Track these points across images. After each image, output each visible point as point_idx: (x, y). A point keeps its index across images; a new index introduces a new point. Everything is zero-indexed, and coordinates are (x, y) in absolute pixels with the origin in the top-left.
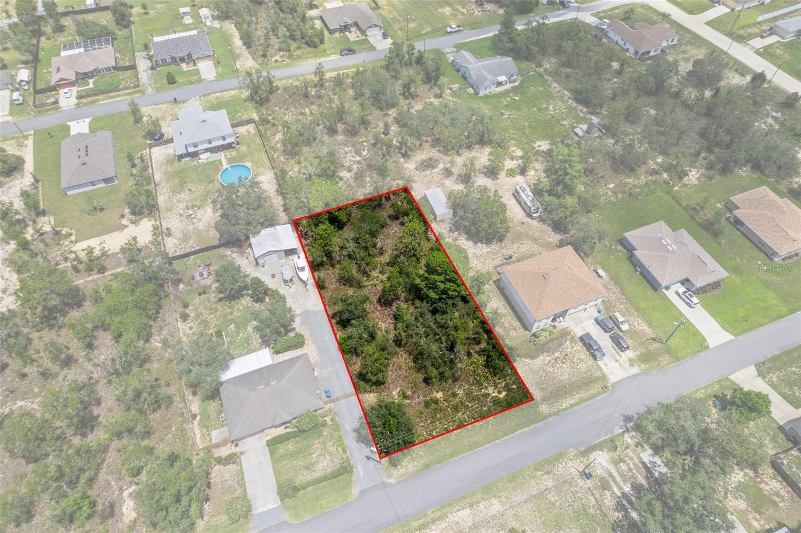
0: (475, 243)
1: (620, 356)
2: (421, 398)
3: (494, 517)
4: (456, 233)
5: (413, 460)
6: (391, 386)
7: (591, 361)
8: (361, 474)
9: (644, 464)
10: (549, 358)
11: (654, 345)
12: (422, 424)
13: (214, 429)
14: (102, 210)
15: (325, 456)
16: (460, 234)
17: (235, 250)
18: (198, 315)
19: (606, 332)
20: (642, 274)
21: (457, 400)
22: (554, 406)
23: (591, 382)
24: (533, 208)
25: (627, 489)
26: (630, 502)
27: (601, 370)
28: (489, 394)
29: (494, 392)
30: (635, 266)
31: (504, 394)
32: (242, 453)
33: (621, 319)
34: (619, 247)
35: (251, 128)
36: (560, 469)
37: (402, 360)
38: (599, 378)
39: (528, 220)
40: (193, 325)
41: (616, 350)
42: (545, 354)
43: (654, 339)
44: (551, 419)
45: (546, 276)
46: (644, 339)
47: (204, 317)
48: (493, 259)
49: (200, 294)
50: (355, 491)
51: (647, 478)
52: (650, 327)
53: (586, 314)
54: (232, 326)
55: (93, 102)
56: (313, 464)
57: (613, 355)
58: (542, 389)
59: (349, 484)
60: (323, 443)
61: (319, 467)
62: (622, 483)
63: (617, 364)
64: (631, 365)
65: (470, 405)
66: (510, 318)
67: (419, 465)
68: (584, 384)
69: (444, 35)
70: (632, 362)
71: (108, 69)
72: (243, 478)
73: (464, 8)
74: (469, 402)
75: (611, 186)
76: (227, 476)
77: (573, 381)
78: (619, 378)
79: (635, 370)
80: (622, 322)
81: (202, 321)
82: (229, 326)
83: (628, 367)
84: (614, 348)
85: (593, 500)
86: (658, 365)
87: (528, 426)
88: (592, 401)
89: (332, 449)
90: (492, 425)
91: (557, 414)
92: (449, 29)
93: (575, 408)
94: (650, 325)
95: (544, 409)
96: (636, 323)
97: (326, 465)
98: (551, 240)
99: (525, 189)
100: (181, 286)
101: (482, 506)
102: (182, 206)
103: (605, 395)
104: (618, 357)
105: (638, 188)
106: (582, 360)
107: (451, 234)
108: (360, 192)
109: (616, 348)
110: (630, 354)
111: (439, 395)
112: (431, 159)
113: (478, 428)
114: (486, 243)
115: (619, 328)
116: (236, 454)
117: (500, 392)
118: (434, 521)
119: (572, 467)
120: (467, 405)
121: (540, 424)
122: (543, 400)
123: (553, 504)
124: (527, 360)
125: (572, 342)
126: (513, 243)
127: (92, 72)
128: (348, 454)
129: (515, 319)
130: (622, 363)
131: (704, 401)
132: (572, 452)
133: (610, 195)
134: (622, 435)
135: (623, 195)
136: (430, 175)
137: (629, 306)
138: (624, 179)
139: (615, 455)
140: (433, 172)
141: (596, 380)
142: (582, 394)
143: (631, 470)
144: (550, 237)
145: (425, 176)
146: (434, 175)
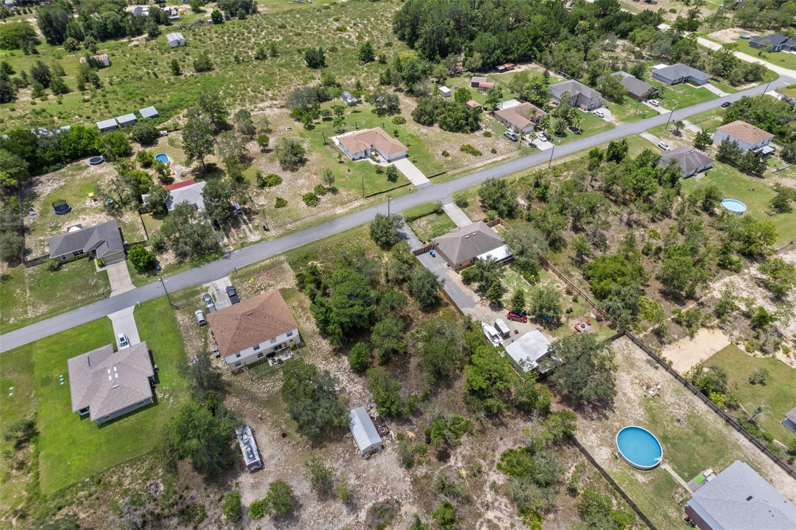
7: (238, 288)
9: (228, 237)
11: (180, 304)
12: (366, 244)
13: (497, 233)
15: (424, 227)
18: (559, 295)
22: (276, 260)
25: (244, 226)
26: (245, 222)
27: (232, 283)
28: (320, 263)
31: (310, 263)
36: (281, 232)
38: (236, 278)
40: (558, 289)
43: (177, 308)
44: (280, 253)
46: (186, 309)
51: (230, 231)
52: (175, 318)
54: (526, 291)
56: (428, 223)
57: (219, 294)
58: (281, 268)
60: (427, 233)
61: (425, 222)
62: (246, 228)
63: (219, 288)
64: (207, 288)
65: (334, 256)
68: (250, 274)
70: (206, 290)
72: (467, 215)
76: (477, 216)
77: (257, 275)
78: (221, 279)
79: (204, 286)
82: (529, 290)
83: (211, 286)
84: (215, 300)
85: (266, 221)
86: (185, 290)
87: (296, 248)
88: (247, 264)
89: (421, 230)
90: (319, 247)
91: (276, 256)
93: (261, 259)
95: (283, 258)
96: (187, 319)
97: (421, 223)
98: (234, 400)
99: (248, 454)
100: (593, 316)
101: (330, 214)
103: (237, 268)
104: (215, 293)
107: (347, 398)
108: (468, 448)
117: (313, 264)
118: (356, 208)
119: (273, 233)
121: (287, 250)
122: (282, 262)
123: (289, 217)
124: (287, 287)
130: (214, 288)
131: (166, 271)
132: (271, 240)
133: (129, 478)
134: (234, 250)
135: (110, 482)
136: (377, 494)
137: (184, 335)
138: (88, 516)
139: (243, 240)
140: (374, 502)
141: (239, 277)
142: (253, 268)
143: (237, 234)
144: (235, 404)
145: (386, 492)
146: (372, 494)
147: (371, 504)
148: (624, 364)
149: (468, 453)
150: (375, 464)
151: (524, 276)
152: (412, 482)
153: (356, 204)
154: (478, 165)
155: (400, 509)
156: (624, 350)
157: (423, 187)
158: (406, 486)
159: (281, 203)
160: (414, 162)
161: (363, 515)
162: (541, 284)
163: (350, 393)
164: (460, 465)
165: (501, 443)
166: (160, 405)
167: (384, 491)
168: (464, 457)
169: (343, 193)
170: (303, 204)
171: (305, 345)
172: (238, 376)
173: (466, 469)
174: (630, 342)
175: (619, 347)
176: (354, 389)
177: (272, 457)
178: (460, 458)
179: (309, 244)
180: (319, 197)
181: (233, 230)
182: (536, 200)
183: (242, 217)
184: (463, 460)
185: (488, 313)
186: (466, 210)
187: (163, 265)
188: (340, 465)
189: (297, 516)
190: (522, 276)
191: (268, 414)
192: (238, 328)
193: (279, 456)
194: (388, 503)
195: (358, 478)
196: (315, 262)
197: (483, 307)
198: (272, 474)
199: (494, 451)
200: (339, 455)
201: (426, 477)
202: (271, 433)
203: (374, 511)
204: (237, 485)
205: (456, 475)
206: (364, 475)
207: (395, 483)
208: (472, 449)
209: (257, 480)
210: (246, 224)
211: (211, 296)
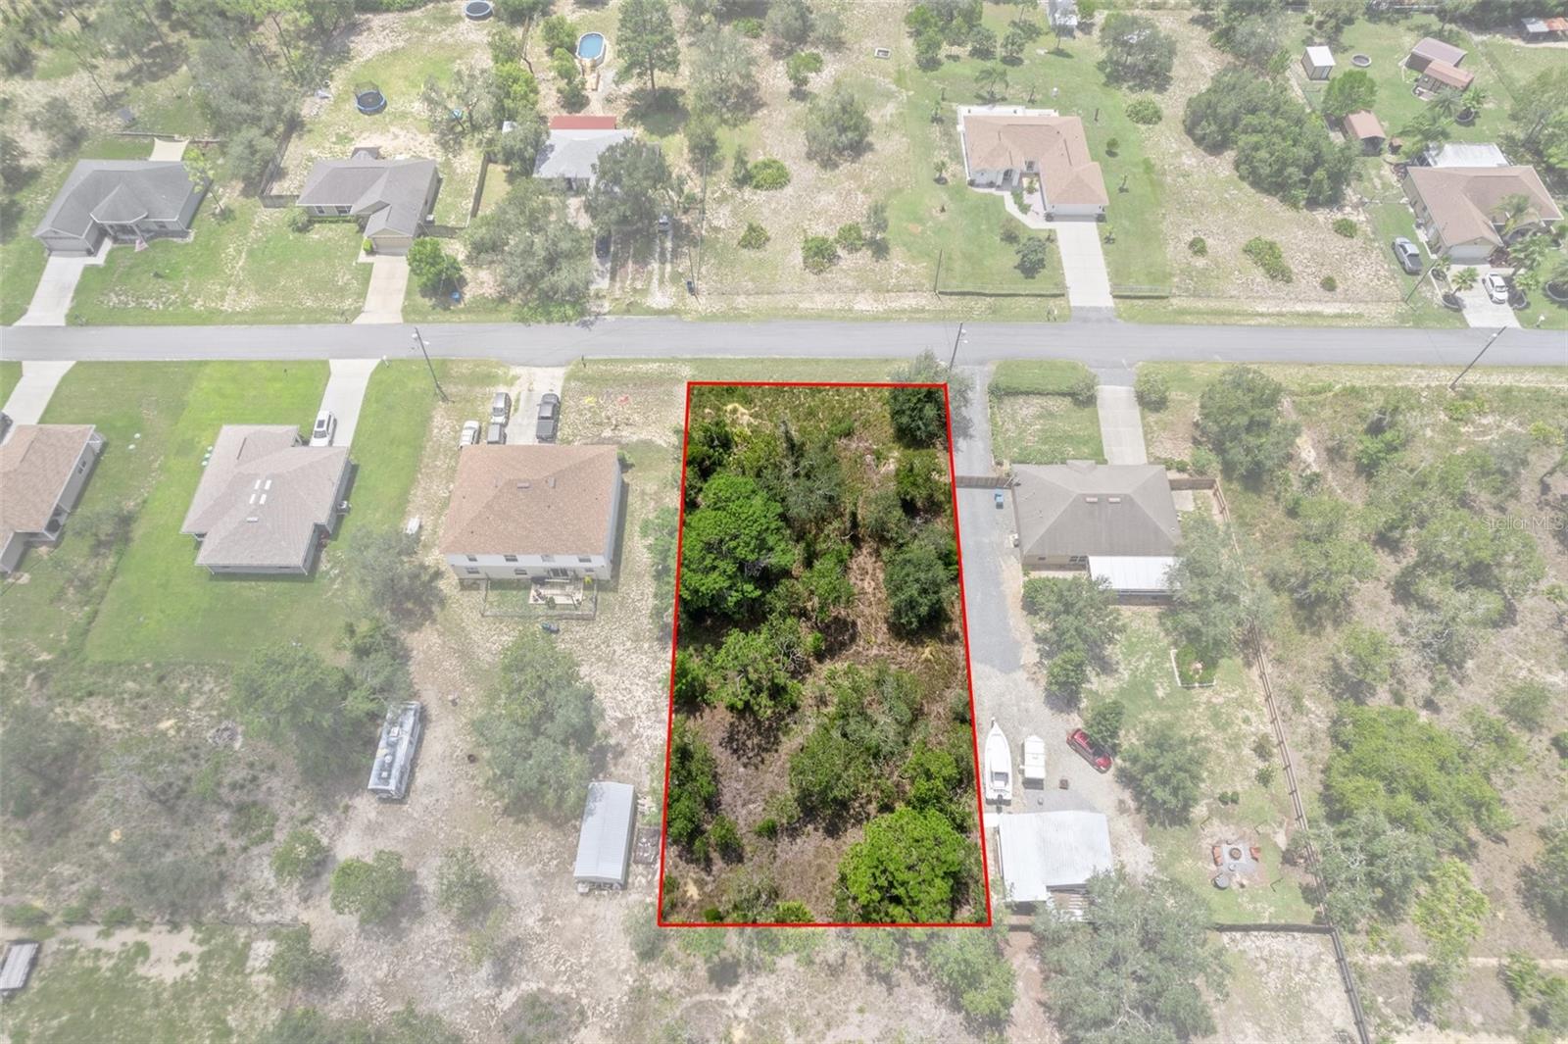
1: (519, 392)
2: (854, 445)
3: (830, 291)
4: (612, 741)
7: (568, 403)
8: (977, 382)
9: (613, 278)
11: (454, 391)
13: (1191, 513)
15: (1023, 422)
16: (607, 735)
18: (1234, 744)
20: (346, 497)
22: (670, 370)
23: (593, 380)
25: (655, 265)
26: (663, 254)
27: (564, 387)
28: (751, 415)
29: (742, 415)
31: (730, 407)
32: (1147, 466)
36: (719, 305)
38: (578, 379)
39: (433, 711)
40: (1244, 726)
41: (517, 403)
43: (445, 399)
44: (688, 356)
47: (1221, 736)
48: (580, 642)
50: (991, 368)
51: (623, 266)
52: (431, 418)
54: (1160, 693)
56: (1040, 417)
58: (669, 394)
59: (998, 377)
60: (1022, 440)
61: (1032, 411)
62: (656, 271)
63: (536, 386)
64: (516, 378)
68: (605, 381)
70: (511, 382)
72: (1145, 434)
75: (168, 724)
76: (1169, 445)
77: (616, 390)
78: (550, 370)
79: (515, 371)
81: (1225, 730)
82: (1168, 695)
83: (523, 378)
84: (516, 410)
85: (703, 270)
86: (477, 366)
87: (722, 359)
88: (612, 357)
89: (1012, 427)
91: (675, 360)
93: (643, 358)
94: (426, 421)
95: (684, 371)
96: (447, 429)
97: (1024, 410)
98: (435, 639)
99: (382, 768)
100: (1282, 841)
101: (838, 305)
103: (589, 358)
104: (523, 398)
105: (120, 694)
106: (579, 411)
107: (625, 743)
108: (782, 987)
109: (513, 408)
117: (735, 411)
118: (904, 311)
119: (701, 304)
121: (705, 356)
122: (677, 380)
123: (752, 279)
124: (657, 443)
128: (989, 413)
129: (630, 509)
130: (525, 386)
131: (468, 310)
132: (688, 318)
133: (203, 698)
134: (609, 313)
135: (175, 688)
136: (558, 974)
137: (426, 460)
138: (119, 731)
139: (638, 298)
140: (543, 985)
141: (584, 379)
142: (618, 369)
143: (634, 279)
144: (430, 647)
145: (575, 978)
146: (548, 968)
147: (534, 986)
148: (1271, 1004)
149: (776, 999)
150: (590, 912)
151: (1177, 656)
152: (632, 990)
153: (909, 301)
154: (1261, 309)
155: (577, 1030)
156: (1298, 970)
157: (1085, 317)
158: (617, 992)
159: (755, 238)
160: (1108, 240)
161: (509, 998)
162: (1208, 693)
163: (636, 737)
164: (743, 1013)
165: (855, 1018)
166: (316, 585)
167: (573, 975)
168: (760, 1000)
169: (898, 259)
170: (797, 257)
171: (615, 590)
172: (466, 593)
173: (749, 1030)
174: (1332, 960)
175: (1288, 956)
176: (649, 732)
177: (429, 788)
178: (752, 1000)
179: (754, 361)
180: (840, 252)
181: (630, 262)
182: (1350, 466)
183: (662, 242)
184: (756, 1007)
185: (1031, 705)
186: (1152, 418)
187: (469, 293)
188: (530, 876)
189: (404, 930)
190: (1173, 652)
191: (472, 699)
192: (489, 506)
193: (441, 795)
194: (564, 1003)
195: (545, 920)
196: (741, 409)
197: (1030, 684)
198: (410, 824)
199: (828, 1025)
200: (540, 853)
201: (664, 996)
202: (456, 741)
203: (531, 1002)
204: (347, 808)
205: (721, 1028)
206: (558, 922)
207: (602, 971)
208: (790, 993)
209: (381, 819)
210: (663, 262)
211: (513, 398)
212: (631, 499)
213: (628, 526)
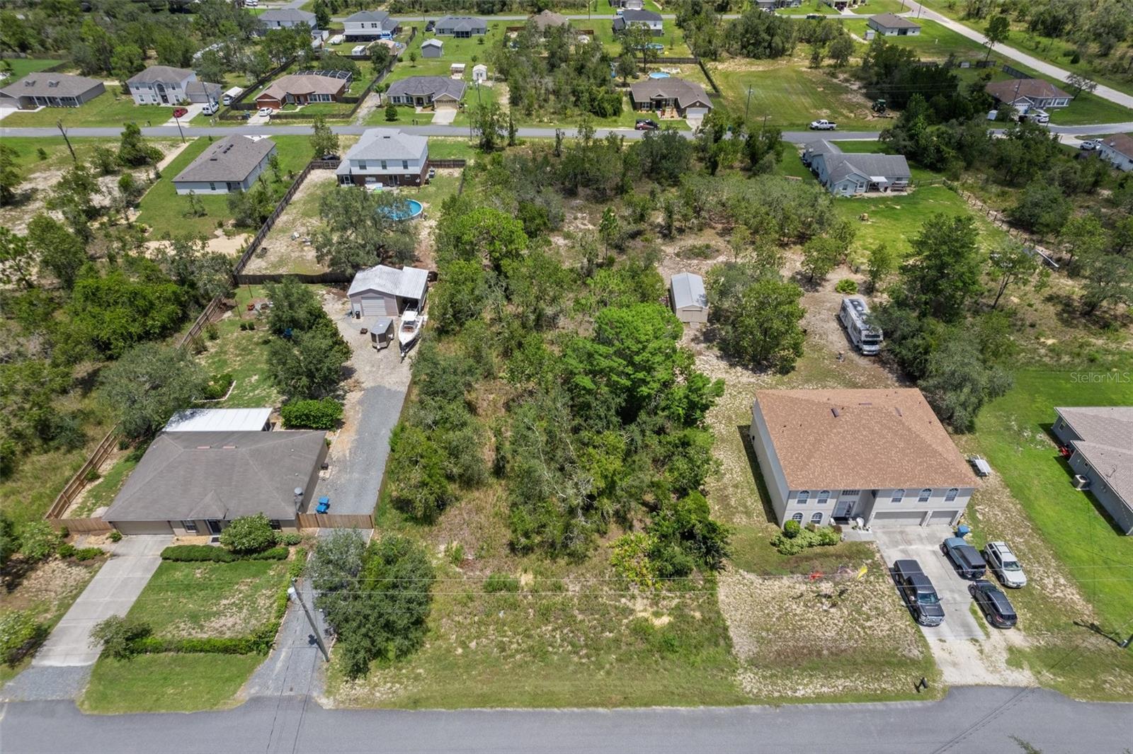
0: (732, 365)
1: (988, 635)
2: (488, 572)
5: (396, 679)
6: (444, 533)
7: (904, 622)
8: (279, 665)
10: (803, 588)
11: (1093, 640)
12: (460, 619)
13: (105, 505)
14: (203, 215)
15: (241, 609)
16: (709, 348)
17: (334, 290)
18: (222, 352)
19: (963, 576)
20: (1089, 494)
21: (559, 599)
22: (774, 684)
23: (889, 663)
24: (864, 333)
27: (926, 645)
28: (632, 611)
29: (645, 610)
30: (1071, 473)
31: (666, 620)
32: (114, 555)
33: (1007, 557)
34: (1041, 436)
35: (457, 172)
37: (491, 499)
38: (914, 662)
39: (853, 356)
41: (977, 618)
42: (799, 577)
44: (754, 708)
45: (839, 411)
46: (1064, 619)
47: (227, 357)
49: (244, 328)
50: (244, 693)
52: (1086, 600)
53: (924, 531)
54: (255, 378)
55: (286, 124)
57: (967, 627)
58: (760, 640)
59: (243, 674)
60: (257, 586)
61: (216, 623)
63: (972, 649)
64: (1014, 663)
65: (580, 617)
66: (747, 492)
67: (401, 692)
68: (869, 662)
69: (806, 130)
70: (1016, 657)
71: (326, 97)
73: (852, 112)
74: (581, 611)
75: (1050, 342)
77: (844, 646)
78: (970, 680)
79: (1023, 677)
80: (1008, 564)
81: (220, 360)
82: (250, 377)
83: (1004, 665)
86: (1097, 688)
87: (689, 703)
88: (879, 706)
90: (608, 673)
91: (775, 702)
92: (815, 124)
93: (828, 706)
94: (1090, 594)
95: (747, 681)
96: (1049, 582)
97: (229, 625)
100: (228, 314)
102: (303, 230)
103: (918, 704)
104: (980, 634)
105: (1114, 354)
106: (881, 613)
107: (694, 345)
109: (980, 613)
110: (1015, 636)
111: (526, 579)
112: (708, 247)
113: (571, 668)
114: (752, 370)
115: (999, 577)
116: (103, 554)
117: (657, 614)
120: (573, 616)
122: (754, 663)
124: (751, 576)
125: (870, 572)
126: (807, 381)
127: (305, 96)
128: (282, 621)
129: (757, 496)
130: (987, 649)
141: (905, 663)
142: (858, 683)
166: (1036, 424)
177: (824, 321)
185: (367, 369)
190: (224, 399)
191: (827, 362)
193: (814, 319)
197: (362, 380)
211: (991, 629)
212: (760, 506)
213: (752, 480)
